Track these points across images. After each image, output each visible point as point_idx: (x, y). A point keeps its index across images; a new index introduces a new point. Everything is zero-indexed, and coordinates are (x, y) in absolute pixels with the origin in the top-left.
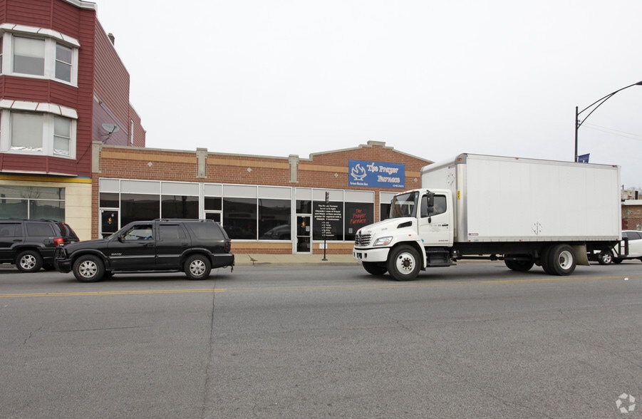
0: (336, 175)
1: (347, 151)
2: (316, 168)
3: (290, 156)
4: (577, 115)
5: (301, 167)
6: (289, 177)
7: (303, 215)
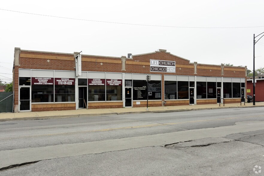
0: (144, 67)
1: (149, 54)
2: (134, 63)
3: (122, 57)
4: (254, 38)
5: (127, 62)
6: (121, 68)
7: (128, 87)
